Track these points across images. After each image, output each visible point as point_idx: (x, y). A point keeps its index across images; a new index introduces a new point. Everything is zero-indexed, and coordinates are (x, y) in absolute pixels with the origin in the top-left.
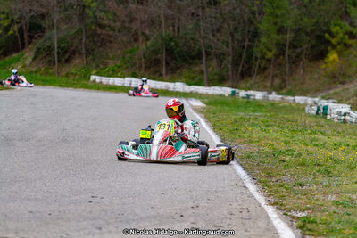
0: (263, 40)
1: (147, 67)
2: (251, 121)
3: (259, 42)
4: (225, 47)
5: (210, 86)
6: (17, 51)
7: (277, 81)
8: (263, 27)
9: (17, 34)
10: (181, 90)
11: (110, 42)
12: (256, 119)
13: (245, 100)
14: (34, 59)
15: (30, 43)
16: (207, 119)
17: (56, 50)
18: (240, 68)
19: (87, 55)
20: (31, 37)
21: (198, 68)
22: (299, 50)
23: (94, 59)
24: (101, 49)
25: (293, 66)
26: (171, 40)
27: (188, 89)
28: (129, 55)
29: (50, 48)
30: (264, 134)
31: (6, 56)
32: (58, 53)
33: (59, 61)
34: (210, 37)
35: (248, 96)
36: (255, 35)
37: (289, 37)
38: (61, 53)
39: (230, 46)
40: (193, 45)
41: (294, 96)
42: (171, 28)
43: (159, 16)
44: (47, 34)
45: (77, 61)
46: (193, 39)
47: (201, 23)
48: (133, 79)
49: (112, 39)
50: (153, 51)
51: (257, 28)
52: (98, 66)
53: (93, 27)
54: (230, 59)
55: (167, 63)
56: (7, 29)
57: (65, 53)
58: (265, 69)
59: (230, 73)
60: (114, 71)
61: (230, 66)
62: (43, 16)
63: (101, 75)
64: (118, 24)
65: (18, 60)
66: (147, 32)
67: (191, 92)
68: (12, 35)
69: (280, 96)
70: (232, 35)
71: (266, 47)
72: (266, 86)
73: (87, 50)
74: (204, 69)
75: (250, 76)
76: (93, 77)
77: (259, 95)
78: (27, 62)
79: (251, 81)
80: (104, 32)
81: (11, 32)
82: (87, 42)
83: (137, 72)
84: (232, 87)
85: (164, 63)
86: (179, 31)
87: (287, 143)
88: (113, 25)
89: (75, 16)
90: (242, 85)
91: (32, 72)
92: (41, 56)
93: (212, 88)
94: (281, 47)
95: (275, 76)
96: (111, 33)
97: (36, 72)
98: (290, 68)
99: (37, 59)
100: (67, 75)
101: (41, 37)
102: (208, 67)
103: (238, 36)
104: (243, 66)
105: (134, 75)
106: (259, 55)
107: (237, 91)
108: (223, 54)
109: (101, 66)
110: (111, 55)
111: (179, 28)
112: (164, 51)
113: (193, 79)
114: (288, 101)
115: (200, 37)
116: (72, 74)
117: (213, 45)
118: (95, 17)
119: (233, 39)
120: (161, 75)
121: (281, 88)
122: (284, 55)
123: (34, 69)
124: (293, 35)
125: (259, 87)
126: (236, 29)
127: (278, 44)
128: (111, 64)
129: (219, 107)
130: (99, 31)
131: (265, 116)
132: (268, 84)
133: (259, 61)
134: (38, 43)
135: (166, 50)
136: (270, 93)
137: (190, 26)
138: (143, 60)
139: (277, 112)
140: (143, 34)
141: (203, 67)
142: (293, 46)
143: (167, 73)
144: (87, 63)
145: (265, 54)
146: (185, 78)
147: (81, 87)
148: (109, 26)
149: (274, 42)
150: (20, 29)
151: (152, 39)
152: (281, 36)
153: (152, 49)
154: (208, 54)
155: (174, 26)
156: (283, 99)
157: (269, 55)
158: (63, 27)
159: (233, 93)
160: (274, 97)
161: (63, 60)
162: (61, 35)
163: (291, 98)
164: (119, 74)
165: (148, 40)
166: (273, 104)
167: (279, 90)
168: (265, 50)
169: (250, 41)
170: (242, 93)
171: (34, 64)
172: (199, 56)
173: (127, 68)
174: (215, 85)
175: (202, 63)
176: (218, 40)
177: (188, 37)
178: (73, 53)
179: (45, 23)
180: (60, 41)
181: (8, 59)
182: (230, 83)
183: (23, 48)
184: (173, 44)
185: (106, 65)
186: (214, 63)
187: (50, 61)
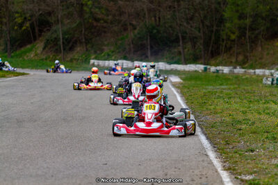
0: (228, 25)
1: (136, 51)
2: (217, 94)
3: (224, 26)
4: (197, 32)
5: (186, 64)
6: (30, 42)
7: (241, 58)
8: (227, 15)
9: (29, 29)
10: (164, 69)
11: (105, 32)
12: (222, 92)
13: (215, 74)
14: (44, 48)
15: (40, 36)
16: (183, 94)
17: (61, 41)
18: (210, 48)
19: (86, 44)
20: (41, 31)
21: (176, 50)
22: (257, 32)
23: (92, 47)
24: (98, 38)
25: (253, 45)
26: (154, 28)
27: (169, 67)
28: (120, 42)
29: (56, 39)
30: (227, 106)
31: (21, 47)
32: (63, 43)
33: (64, 49)
34: (185, 24)
35: (218, 71)
36: (221, 21)
37: (248, 21)
38: (66, 43)
39: (201, 31)
40: (172, 32)
41: (254, 69)
42: (153, 19)
43: (143, 10)
44: (54, 28)
45: (79, 49)
46: (171, 27)
47: (177, 14)
48: (124, 61)
49: (106, 30)
50: (140, 38)
51: (222, 16)
52: (95, 52)
53: (90, 21)
54: (202, 41)
55: (152, 47)
56: (21, 25)
57: (69, 42)
58: (231, 48)
59: (203, 53)
60: (109, 55)
61: (202, 47)
62: (49, 14)
63: (98, 60)
64: (110, 17)
65: (31, 50)
66: (134, 23)
67: (172, 70)
68: (25, 30)
69: (243, 70)
70: (202, 22)
71: (230, 31)
72: (231, 62)
73: (86, 39)
74: (182, 50)
75: (219, 54)
76: (92, 61)
77: (226, 70)
78: (39, 52)
79: (220, 59)
80: (99, 24)
81: (24, 28)
82: (86, 33)
83: (128, 55)
84: (205, 64)
85: (149, 47)
86: (159, 21)
87: (244, 113)
88: (106, 18)
89: (75, 13)
90: (213, 62)
91: (42, 60)
92: (49, 46)
93: (189, 65)
94: (242, 30)
95: (238, 54)
96: (105, 25)
97: (46, 59)
98: (251, 46)
99: (47, 49)
100: (71, 61)
101: (48, 30)
102: (184, 48)
103: (207, 23)
104: (213, 47)
105: (125, 58)
106: (225, 37)
107: (208, 67)
108: (196, 38)
109: (98, 52)
110: (106, 43)
111: (159, 18)
112: (149, 37)
113: (173, 58)
114: (249, 74)
115: (177, 24)
116: (75, 59)
117: (187, 31)
118: (91, 13)
119: (203, 25)
120: (147, 57)
121: (244, 63)
122: (245, 36)
123: (44, 57)
124: (251, 19)
125: (226, 63)
126: (205, 17)
127: (240, 28)
128: (107, 50)
129: (193, 82)
130: (95, 24)
131: (229, 89)
132: (234, 60)
133: (225, 42)
134: (47, 35)
135: (150, 36)
136: (235, 68)
137: (169, 17)
138: (132, 46)
139: (239, 84)
140: (130, 24)
141: (180, 49)
142: (252, 29)
143: (151, 55)
144: (87, 50)
145: (230, 36)
146: (167, 58)
147: (82, 70)
148: (103, 19)
149: (237, 26)
150: (32, 25)
151: (138, 28)
152: (242, 21)
153: (139, 36)
154: (184, 38)
155: (155, 17)
156: (245, 72)
157: (233, 37)
158: (66, 21)
159: (206, 69)
160: (239, 70)
161: (67, 48)
162: (65, 28)
163: (252, 71)
164: (113, 58)
165: (135, 29)
166: (237, 77)
167: (242, 65)
168: (229, 33)
169: (217, 26)
170: (213, 69)
171: (44, 53)
172: (177, 40)
173: (119, 52)
174: (190, 63)
175: (179, 46)
176: (191, 27)
177: (167, 26)
178: (75, 42)
179: (52, 19)
180: (64, 33)
181: (23, 49)
182: (202, 61)
183: (35, 40)
184: (155, 31)
185: (102, 51)
186: (189, 45)
187: (57, 50)
